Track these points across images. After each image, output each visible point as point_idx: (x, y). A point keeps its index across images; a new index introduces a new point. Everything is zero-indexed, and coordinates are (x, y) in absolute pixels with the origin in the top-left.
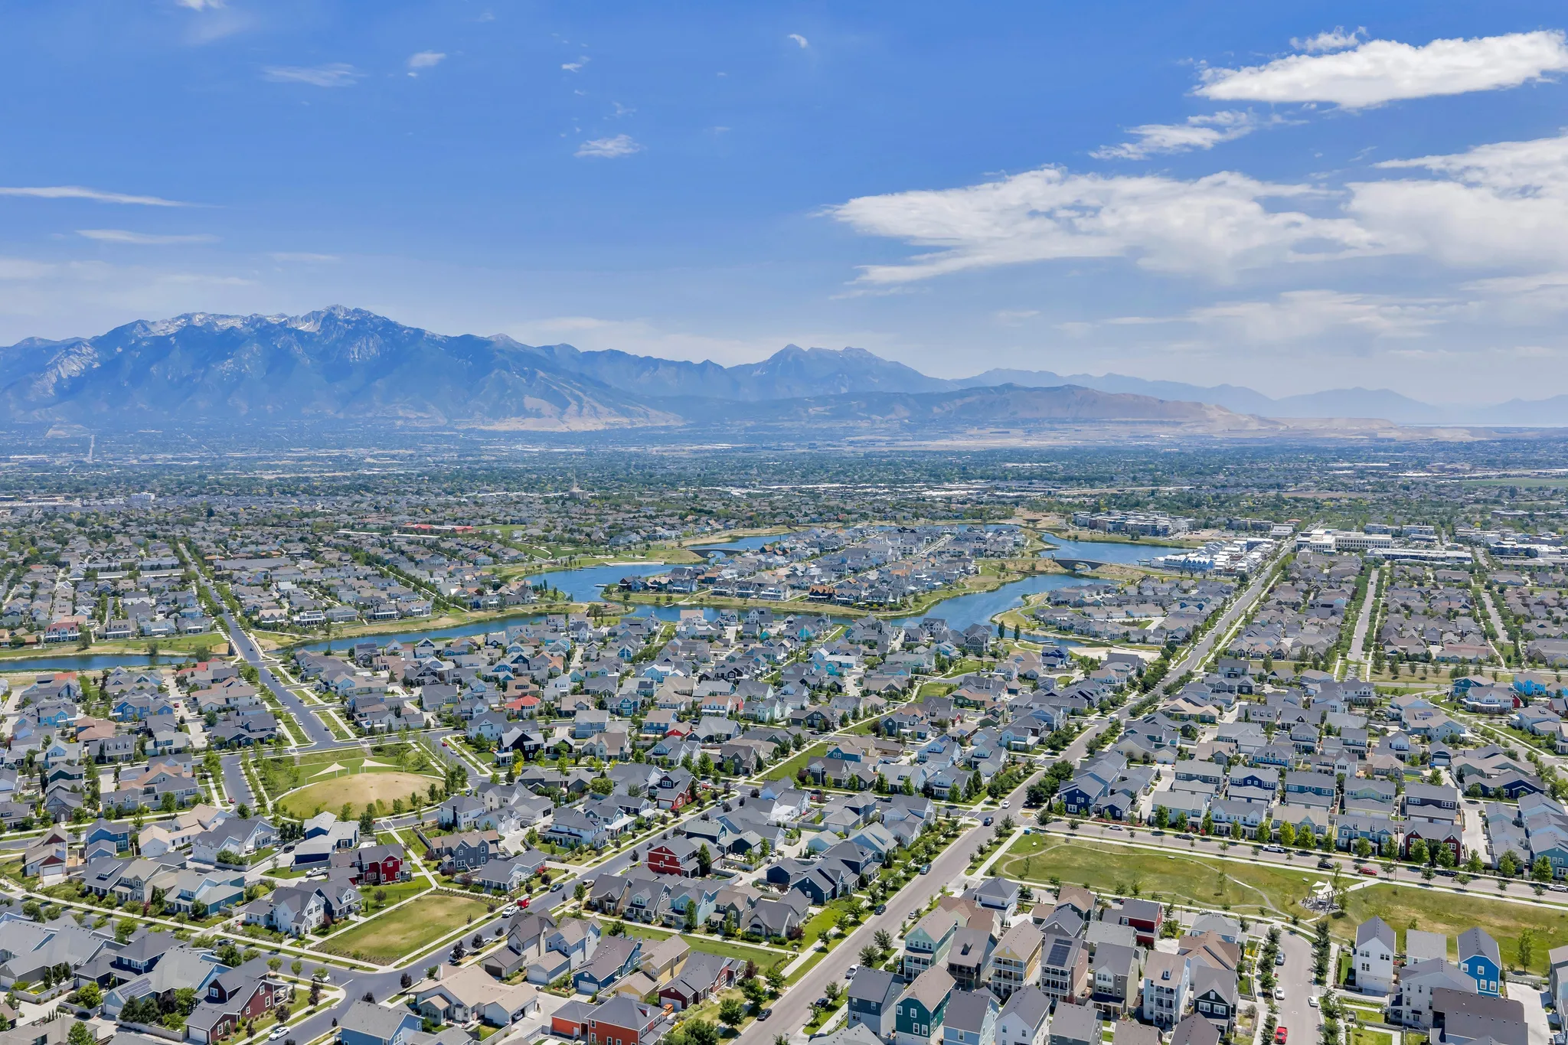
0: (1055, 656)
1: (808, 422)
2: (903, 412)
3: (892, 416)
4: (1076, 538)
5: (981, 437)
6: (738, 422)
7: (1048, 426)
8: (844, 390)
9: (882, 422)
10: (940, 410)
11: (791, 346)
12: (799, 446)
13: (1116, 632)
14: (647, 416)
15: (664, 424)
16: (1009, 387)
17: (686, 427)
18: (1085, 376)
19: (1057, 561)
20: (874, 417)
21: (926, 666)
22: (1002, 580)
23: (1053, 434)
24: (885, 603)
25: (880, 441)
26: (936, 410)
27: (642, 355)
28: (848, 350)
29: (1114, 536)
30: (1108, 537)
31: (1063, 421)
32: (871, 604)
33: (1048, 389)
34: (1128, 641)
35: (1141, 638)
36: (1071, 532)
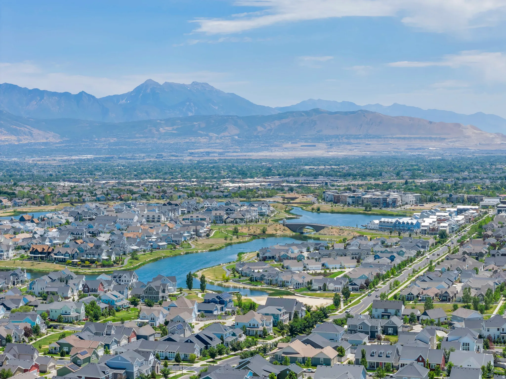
0: (216, 302)
1: (159, 139)
2: (233, 131)
3: (226, 134)
4: (319, 209)
5: (294, 149)
6: (103, 139)
7: (346, 141)
8: (190, 114)
9: (217, 138)
10: (263, 129)
11: (150, 80)
12: (149, 156)
13: (300, 281)
14: (31, 134)
15: (45, 141)
16: (317, 111)
17: (62, 143)
18: (377, 105)
19: (287, 226)
20: (211, 134)
21: (73, 314)
22: (228, 241)
23: (349, 147)
24: (98, 260)
25: (214, 152)
26: (260, 129)
27: (30, 88)
28: (195, 84)
29: (352, 208)
30: (346, 208)
31: (357, 137)
32: (83, 261)
33: (346, 113)
34: (309, 289)
35: (322, 285)
36: (315, 206)
